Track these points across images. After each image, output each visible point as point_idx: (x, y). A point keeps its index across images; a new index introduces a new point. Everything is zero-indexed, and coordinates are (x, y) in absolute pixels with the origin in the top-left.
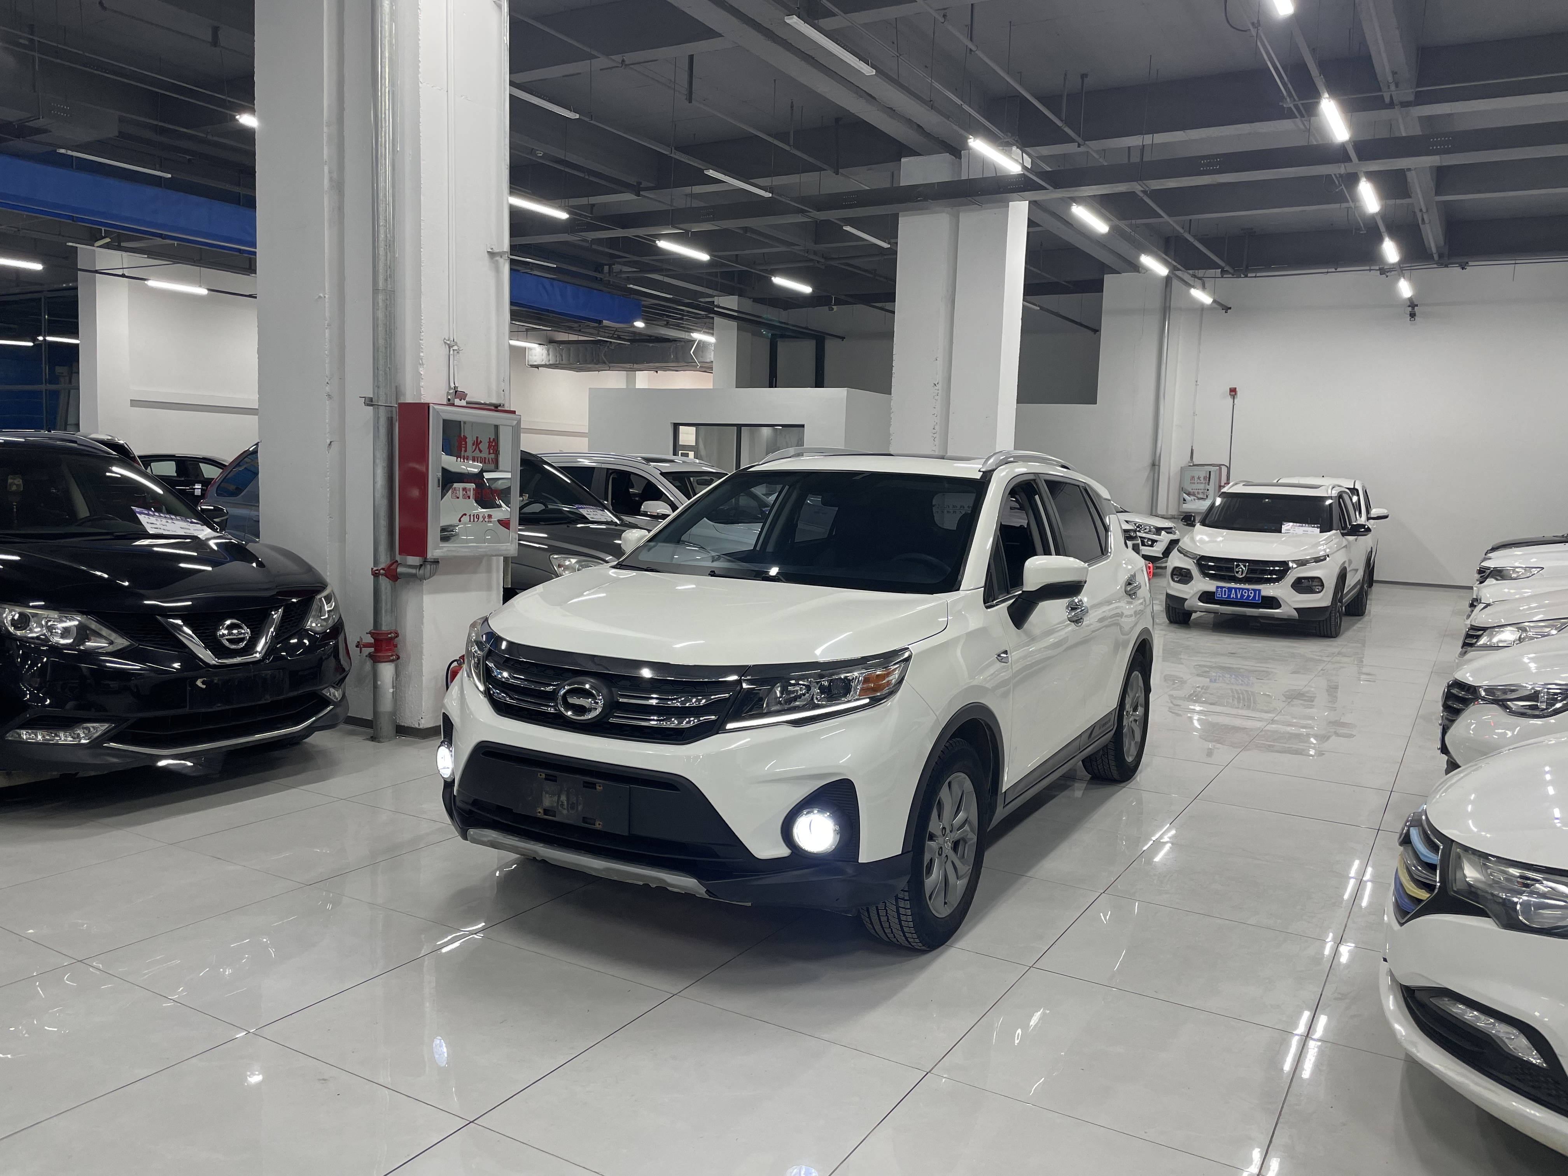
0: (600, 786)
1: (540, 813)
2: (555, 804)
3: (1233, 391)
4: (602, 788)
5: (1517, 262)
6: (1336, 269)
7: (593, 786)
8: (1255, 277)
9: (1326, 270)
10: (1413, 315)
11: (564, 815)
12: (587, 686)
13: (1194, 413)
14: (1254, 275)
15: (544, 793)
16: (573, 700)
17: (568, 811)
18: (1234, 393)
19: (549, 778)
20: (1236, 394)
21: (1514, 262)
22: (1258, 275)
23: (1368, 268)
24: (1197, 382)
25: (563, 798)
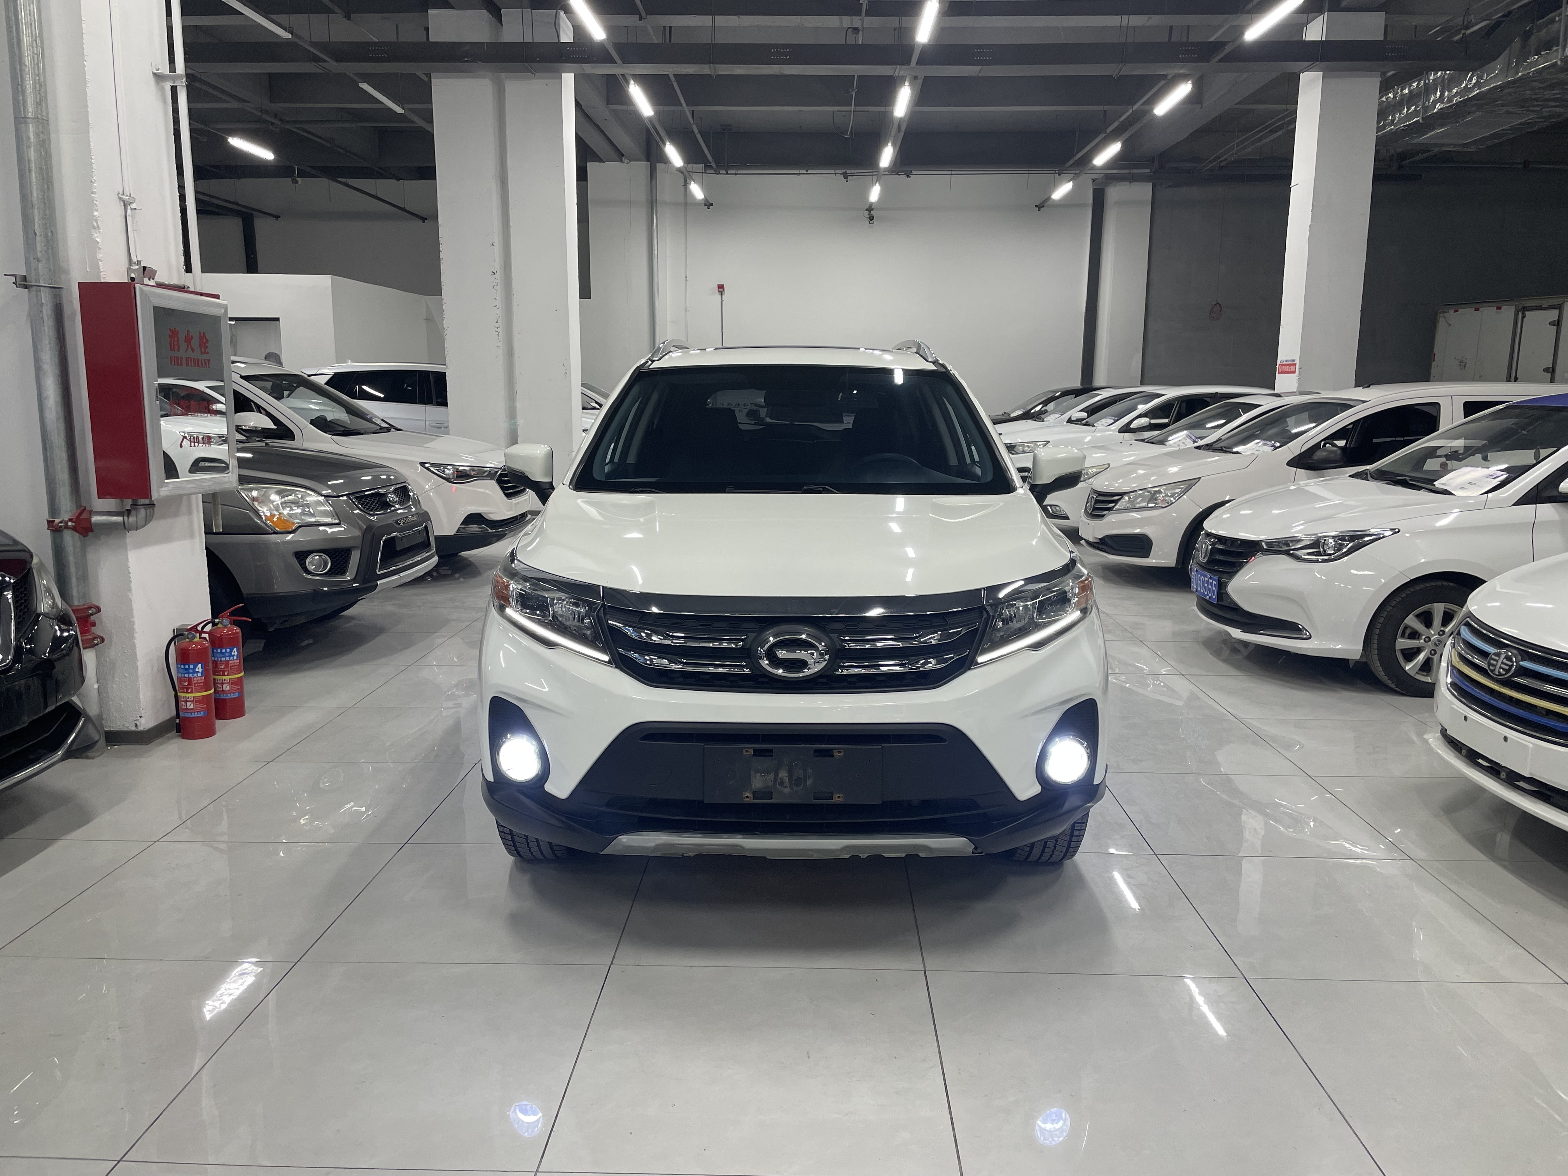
0: (839, 752)
1: (747, 797)
2: (771, 784)
3: (721, 287)
4: (842, 754)
5: (953, 173)
6: (807, 171)
7: (829, 753)
8: (736, 174)
9: (797, 172)
10: (871, 218)
11: (786, 794)
12: (804, 636)
13: (686, 309)
14: (734, 172)
15: (753, 773)
16: (782, 654)
17: (791, 788)
18: (722, 290)
19: (758, 753)
20: (723, 291)
21: (950, 172)
22: (739, 172)
23: (833, 172)
24: (686, 277)
25: (783, 774)
